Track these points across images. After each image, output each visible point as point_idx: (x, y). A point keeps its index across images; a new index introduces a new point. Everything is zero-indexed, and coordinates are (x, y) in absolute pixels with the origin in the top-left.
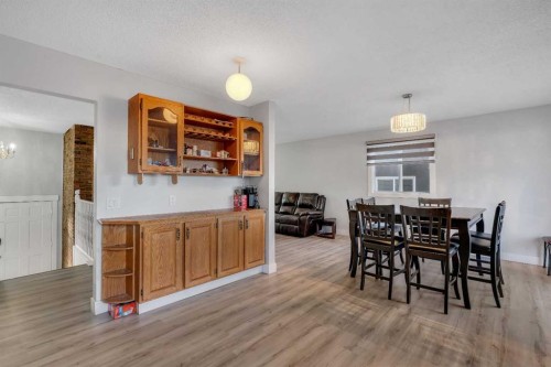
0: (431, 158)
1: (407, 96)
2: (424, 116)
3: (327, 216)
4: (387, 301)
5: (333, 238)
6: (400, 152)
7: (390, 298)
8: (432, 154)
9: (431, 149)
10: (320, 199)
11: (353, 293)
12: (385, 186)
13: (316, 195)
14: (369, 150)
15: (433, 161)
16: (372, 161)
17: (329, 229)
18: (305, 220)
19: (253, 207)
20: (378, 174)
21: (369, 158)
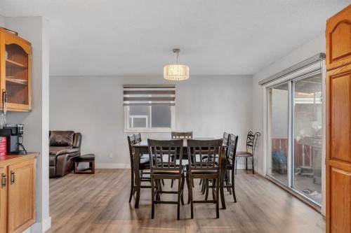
0: (172, 102)
1: (176, 51)
2: (188, 68)
3: (84, 153)
4: (177, 222)
5: (93, 173)
6: (150, 96)
7: (178, 219)
8: (173, 99)
9: (172, 96)
10: (76, 136)
11: (148, 225)
12: (140, 123)
13: (72, 132)
14: (125, 93)
15: (174, 104)
16: (128, 102)
17: (86, 165)
18: (63, 160)
19: (17, 153)
20: (132, 113)
21: (125, 99)
